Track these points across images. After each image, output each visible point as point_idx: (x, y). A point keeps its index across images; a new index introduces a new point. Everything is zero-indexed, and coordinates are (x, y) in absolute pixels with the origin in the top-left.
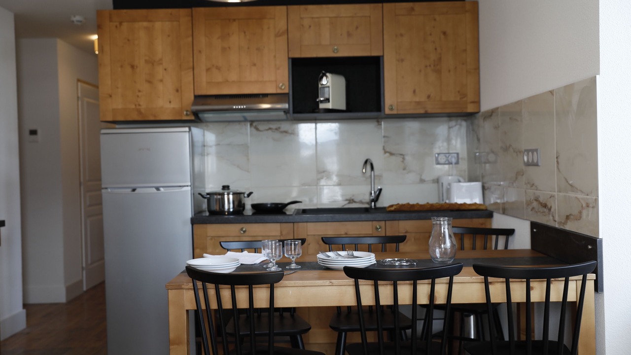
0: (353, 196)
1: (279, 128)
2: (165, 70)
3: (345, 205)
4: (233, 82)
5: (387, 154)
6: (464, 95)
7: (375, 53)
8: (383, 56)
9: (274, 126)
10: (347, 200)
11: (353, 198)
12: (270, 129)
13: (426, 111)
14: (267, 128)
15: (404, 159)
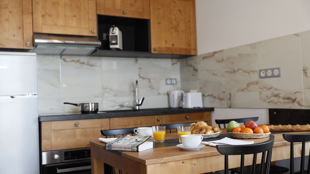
0: (123, 103)
1: (79, 60)
2: (10, 12)
3: (119, 108)
4: (61, 26)
5: (141, 79)
6: (189, 45)
7: (146, 17)
8: (149, 20)
9: (76, 59)
10: (120, 105)
11: (123, 104)
12: (73, 61)
13: (172, 53)
14: (71, 60)
15: (150, 81)
